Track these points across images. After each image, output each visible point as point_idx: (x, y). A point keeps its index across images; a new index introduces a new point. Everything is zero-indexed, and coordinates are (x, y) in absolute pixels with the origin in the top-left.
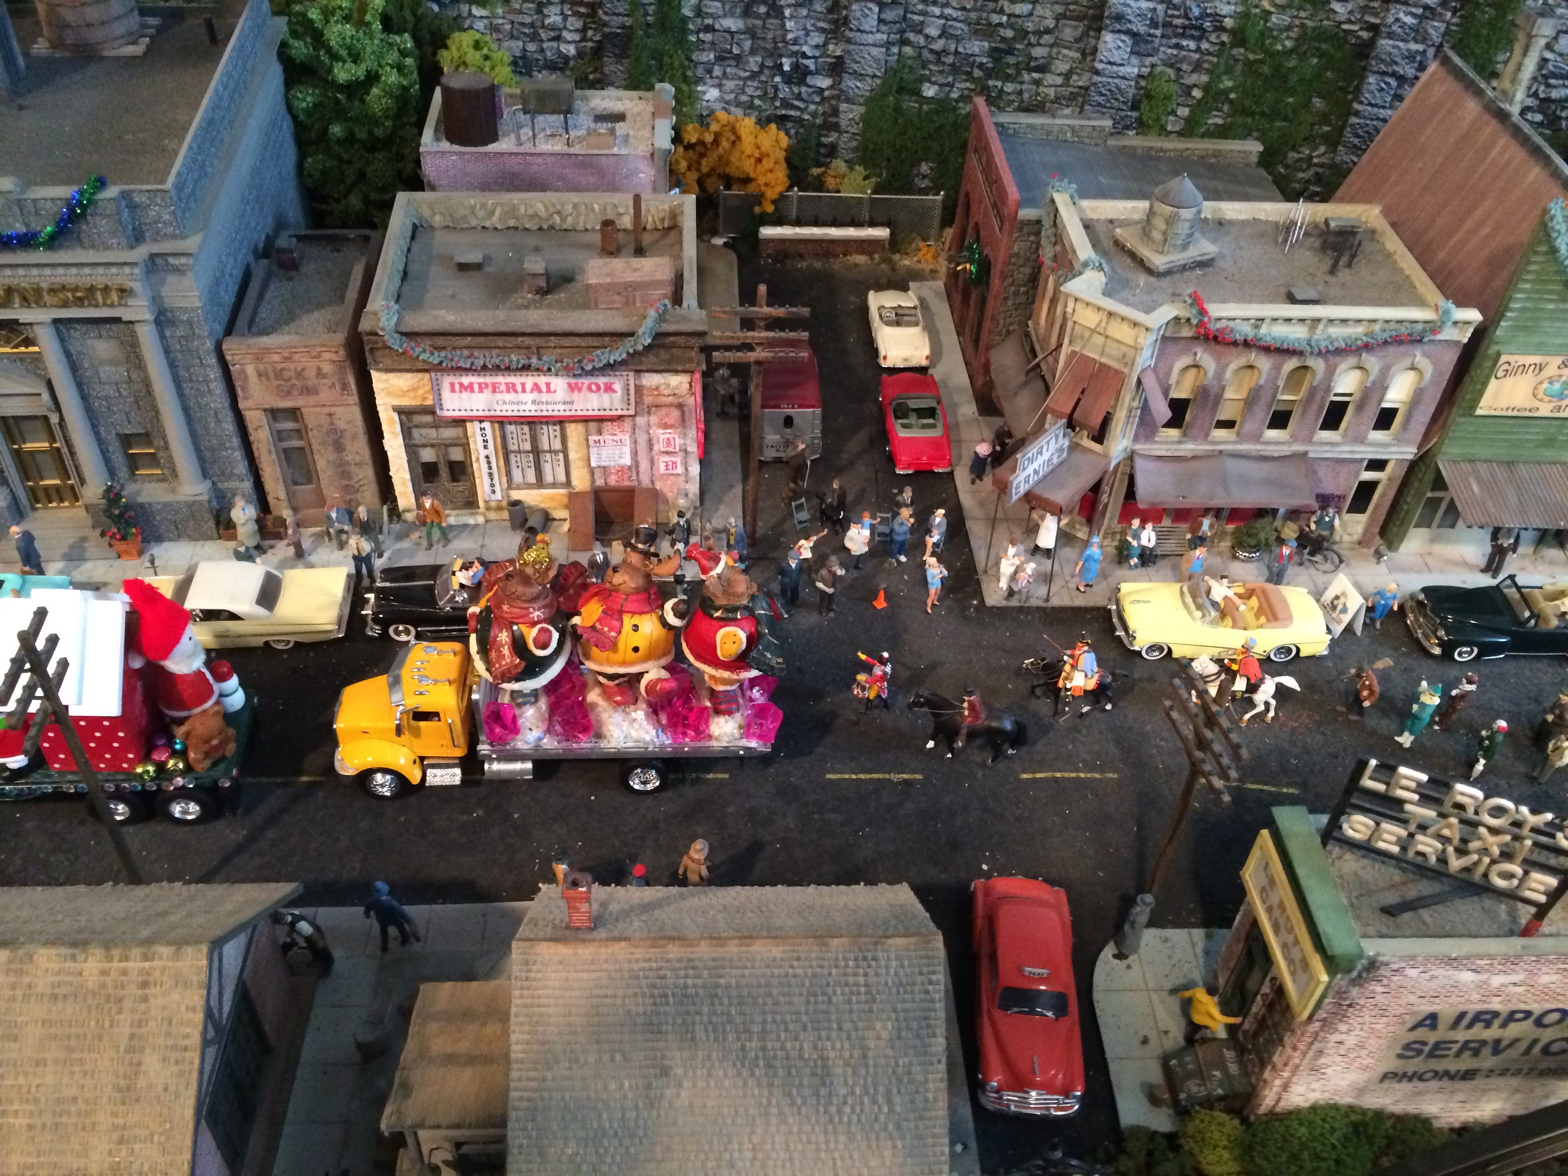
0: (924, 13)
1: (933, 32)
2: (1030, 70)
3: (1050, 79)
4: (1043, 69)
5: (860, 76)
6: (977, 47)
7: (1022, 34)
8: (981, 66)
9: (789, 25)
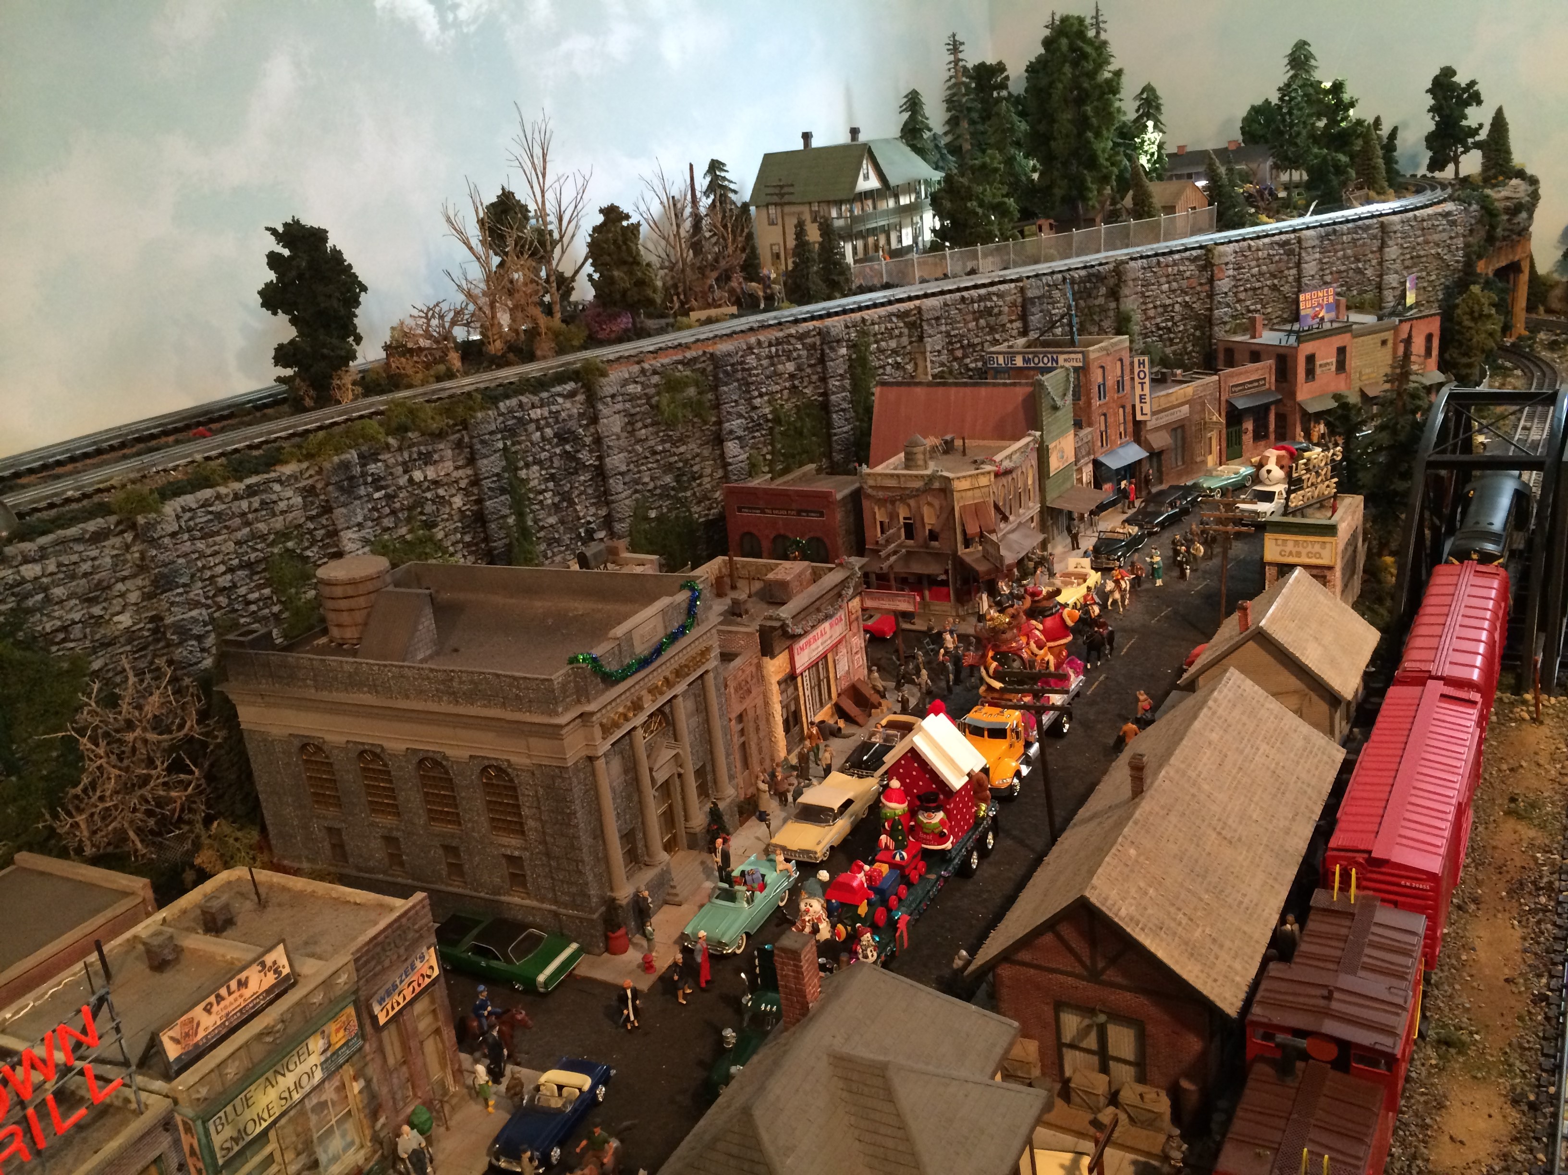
0: (639, 472)
1: (647, 480)
2: (695, 479)
3: (706, 480)
4: (701, 477)
5: (621, 520)
6: (668, 479)
7: (686, 462)
8: (673, 489)
9: (578, 508)
